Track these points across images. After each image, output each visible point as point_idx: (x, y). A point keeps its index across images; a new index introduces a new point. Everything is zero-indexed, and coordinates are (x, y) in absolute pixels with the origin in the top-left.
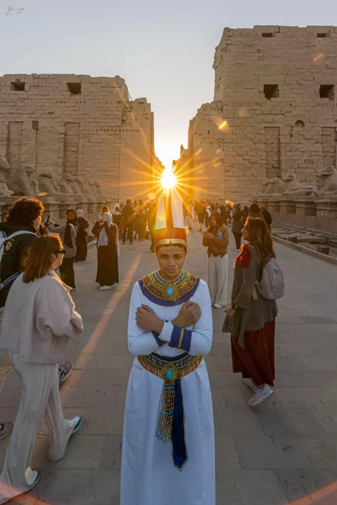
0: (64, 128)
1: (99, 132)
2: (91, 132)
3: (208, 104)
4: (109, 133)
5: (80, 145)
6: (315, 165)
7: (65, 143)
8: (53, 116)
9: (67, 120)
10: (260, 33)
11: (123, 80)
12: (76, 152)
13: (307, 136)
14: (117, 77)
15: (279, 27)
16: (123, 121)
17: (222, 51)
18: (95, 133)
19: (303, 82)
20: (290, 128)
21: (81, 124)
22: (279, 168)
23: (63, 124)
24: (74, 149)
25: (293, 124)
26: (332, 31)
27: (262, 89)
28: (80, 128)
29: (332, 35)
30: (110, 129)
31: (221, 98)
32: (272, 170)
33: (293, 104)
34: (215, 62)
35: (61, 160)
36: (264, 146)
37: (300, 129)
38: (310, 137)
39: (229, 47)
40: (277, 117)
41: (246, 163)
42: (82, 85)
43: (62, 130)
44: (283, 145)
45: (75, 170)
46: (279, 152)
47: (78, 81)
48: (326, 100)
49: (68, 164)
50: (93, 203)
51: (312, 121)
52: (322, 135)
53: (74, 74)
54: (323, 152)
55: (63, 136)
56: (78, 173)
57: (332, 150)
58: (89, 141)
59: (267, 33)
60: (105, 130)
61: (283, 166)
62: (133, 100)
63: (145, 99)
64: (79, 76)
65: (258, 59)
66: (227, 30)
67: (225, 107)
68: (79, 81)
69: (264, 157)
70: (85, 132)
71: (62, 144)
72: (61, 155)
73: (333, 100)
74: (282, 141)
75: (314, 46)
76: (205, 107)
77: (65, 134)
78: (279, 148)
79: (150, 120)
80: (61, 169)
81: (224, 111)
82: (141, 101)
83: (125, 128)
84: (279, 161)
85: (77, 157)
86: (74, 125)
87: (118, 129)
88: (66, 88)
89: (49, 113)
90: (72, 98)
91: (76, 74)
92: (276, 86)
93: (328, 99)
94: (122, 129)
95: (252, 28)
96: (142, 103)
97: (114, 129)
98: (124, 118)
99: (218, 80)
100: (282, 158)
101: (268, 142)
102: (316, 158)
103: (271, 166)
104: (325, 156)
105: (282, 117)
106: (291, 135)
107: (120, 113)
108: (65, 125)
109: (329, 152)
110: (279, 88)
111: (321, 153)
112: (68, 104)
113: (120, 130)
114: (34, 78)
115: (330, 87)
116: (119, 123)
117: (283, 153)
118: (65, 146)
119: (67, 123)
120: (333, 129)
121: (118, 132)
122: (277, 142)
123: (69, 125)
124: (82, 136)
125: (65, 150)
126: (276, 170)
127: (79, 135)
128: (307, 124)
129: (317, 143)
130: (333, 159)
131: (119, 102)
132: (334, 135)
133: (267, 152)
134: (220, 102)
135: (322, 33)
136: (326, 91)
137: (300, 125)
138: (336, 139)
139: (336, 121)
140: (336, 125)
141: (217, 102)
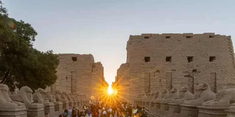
0: (71, 74)
1: (84, 75)
2: (81, 75)
3: (124, 64)
4: (87, 75)
5: (77, 79)
6: (163, 87)
8: (67, 69)
9: (72, 71)
10: (144, 37)
11: (92, 55)
12: (76, 82)
13: (160, 76)
14: (90, 54)
15: (151, 34)
16: (92, 71)
17: (129, 43)
18: (82, 75)
19: (159, 56)
20: (154, 73)
21: (77, 72)
22: (150, 88)
23: (71, 72)
24: (75, 81)
25: (155, 71)
27: (144, 58)
29: (172, 37)
30: (88, 74)
31: (129, 62)
32: (147, 89)
33: (156, 64)
34: (127, 47)
35: (70, 85)
36: (144, 80)
37: (158, 73)
38: (162, 76)
39: (132, 43)
40: (149, 69)
41: (137, 86)
42: (77, 58)
43: (70, 74)
44: (151, 80)
45: (75, 88)
46: (150, 82)
47: (76, 56)
48: (168, 62)
49: (73, 86)
50: (79, 102)
51: (163, 70)
52: (166, 76)
53: (74, 54)
54: (166, 82)
55: (71, 76)
56: (76, 90)
57: (170, 81)
58: (80, 78)
59: (146, 37)
61: (151, 87)
62: (96, 62)
63: (100, 62)
64: (76, 54)
65: (142, 47)
66: (131, 36)
69: (144, 84)
70: (78, 75)
71: (70, 79)
72: (70, 83)
73: (171, 62)
74: (151, 78)
75: (165, 42)
77: (72, 76)
78: (150, 80)
79: (102, 71)
80: (71, 88)
81: (130, 67)
82: (99, 63)
83: (93, 74)
84: (150, 85)
85: (76, 84)
86: (75, 72)
87: (90, 74)
88: (71, 59)
89: (66, 68)
90: (74, 62)
91: (75, 54)
92: (149, 57)
93: (169, 62)
94: (92, 74)
95: (141, 35)
96: (99, 64)
97: (89, 74)
98: (93, 70)
99: (128, 54)
100: (151, 84)
101: (146, 78)
102: (163, 84)
103: (146, 87)
105: (151, 69)
106: (154, 76)
107: (91, 68)
109: (169, 82)
110: (151, 58)
112: (72, 65)
115: (170, 58)
116: (91, 72)
117: (151, 82)
118: (72, 80)
119: (72, 72)
120: (170, 74)
122: (149, 78)
123: (72, 73)
125: (72, 82)
127: (76, 76)
128: (160, 71)
129: (164, 78)
130: (170, 85)
131: (90, 64)
132: (171, 76)
133: (145, 82)
134: (128, 63)
135: (168, 36)
136: (168, 59)
137: (158, 72)
138: (172, 77)
139: (173, 70)
140: (172, 72)
141: (127, 63)
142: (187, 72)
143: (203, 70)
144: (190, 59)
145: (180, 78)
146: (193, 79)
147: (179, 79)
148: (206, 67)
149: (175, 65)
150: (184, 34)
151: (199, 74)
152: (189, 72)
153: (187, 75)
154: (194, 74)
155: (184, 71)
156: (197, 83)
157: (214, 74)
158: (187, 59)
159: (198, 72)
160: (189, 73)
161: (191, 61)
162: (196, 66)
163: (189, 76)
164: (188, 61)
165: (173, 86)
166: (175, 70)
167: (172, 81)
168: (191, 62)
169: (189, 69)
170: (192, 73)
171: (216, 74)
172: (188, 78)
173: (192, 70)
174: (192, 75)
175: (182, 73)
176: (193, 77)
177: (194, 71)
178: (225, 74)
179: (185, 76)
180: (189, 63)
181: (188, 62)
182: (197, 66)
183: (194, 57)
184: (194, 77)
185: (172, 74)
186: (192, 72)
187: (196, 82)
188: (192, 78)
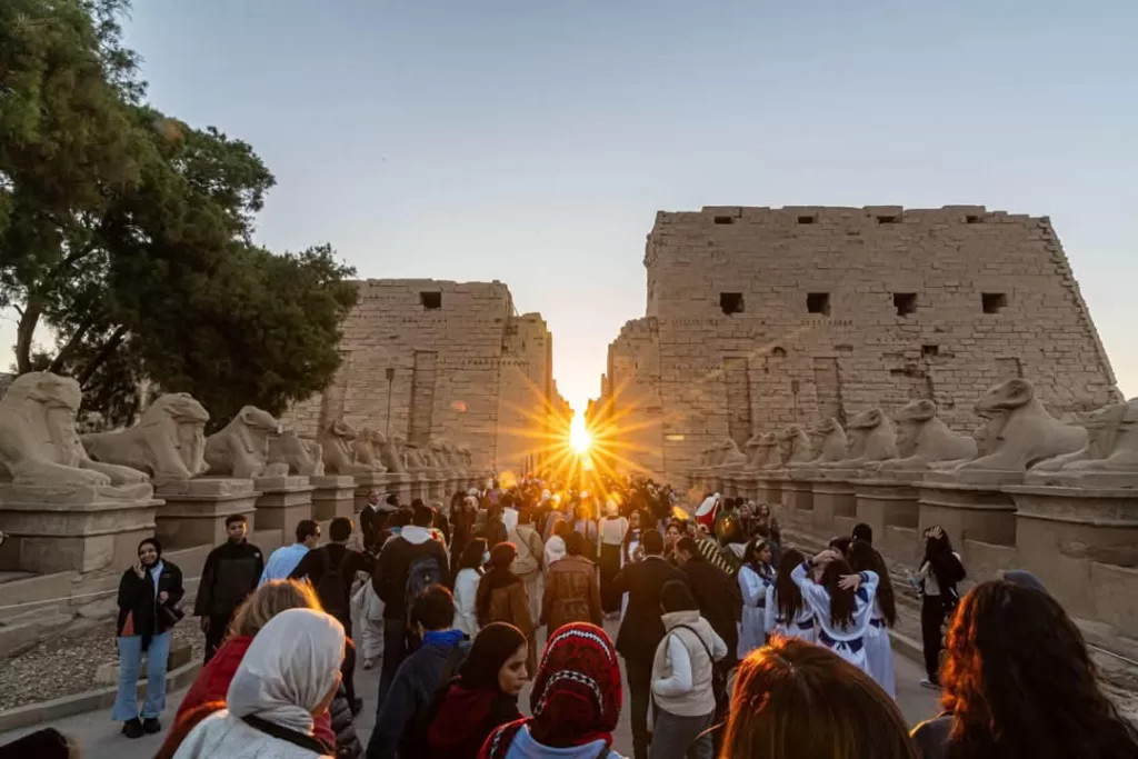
0: (412, 360)
1: (467, 366)
2: (453, 366)
3: (635, 321)
4: (481, 367)
5: (437, 385)
6: (806, 418)
7: (413, 382)
8: (396, 341)
9: (417, 348)
10: (712, 219)
11: (505, 286)
12: (430, 396)
14: (496, 283)
15: (741, 209)
16: (504, 348)
17: (656, 242)
18: (459, 366)
19: (781, 289)
20: (764, 360)
21: (439, 355)
22: (749, 421)
23: (412, 353)
24: (427, 392)
25: (769, 352)
26: (821, 215)
27: (718, 299)
28: (438, 360)
29: (821, 220)
30: (483, 360)
31: (652, 315)
32: (739, 425)
33: (767, 322)
34: (646, 257)
35: (407, 410)
36: (723, 388)
37: (780, 360)
39: (666, 239)
40: (742, 341)
41: (696, 413)
42: (443, 297)
43: (410, 362)
44: (753, 386)
45: (425, 424)
46: (749, 396)
47: (436, 290)
48: (818, 316)
49: (417, 415)
51: (798, 348)
52: (815, 370)
53: (430, 280)
54: (819, 395)
55: (411, 372)
56: (433, 429)
57: (833, 393)
58: (451, 380)
59: (723, 218)
60: (475, 363)
61: (755, 418)
62: (521, 315)
63: (538, 315)
64: (439, 282)
65: (708, 255)
66: (661, 215)
67: (661, 328)
68: (438, 290)
69: (724, 405)
70: (443, 366)
71: (409, 385)
72: (407, 401)
73: (828, 315)
74: (752, 379)
75: (795, 236)
76: (631, 325)
77: (414, 369)
78: (748, 388)
79: (545, 347)
81: (661, 334)
82: (531, 318)
83: (507, 360)
84: (750, 409)
85: (431, 404)
86: (429, 355)
87: (495, 360)
88: (418, 300)
89: (393, 338)
90: (427, 314)
91: (435, 279)
92: (739, 295)
93: (820, 315)
94: (502, 360)
95: (700, 211)
96: (533, 321)
97: (490, 360)
98: (507, 344)
99: (651, 283)
100: (753, 405)
101: (729, 380)
102: (806, 405)
103: (735, 420)
104: (822, 403)
105: (751, 342)
106: (766, 370)
107: (500, 337)
108: (415, 355)
109: (828, 395)
110: (744, 297)
111: (815, 398)
112: (421, 324)
113: (499, 363)
114: (371, 285)
115: (825, 296)
116: (498, 352)
117: (754, 399)
118: (414, 387)
119: (417, 352)
120: (832, 361)
121: (495, 366)
122: (743, 379)
123: (420, 356)
124: (439, 372)
125: (413, 395)
126: (747, 425)
127: (435, 370)
128: (790, 353)
129: (808, 381)
130: (836, 408)
131: (498, 321)
132: (834, 369)
133: (728, 396)
134: (654, 318)
135: (807, 217)
136: (817, 303)
137: (780, 353)
138: (838, 376)
139: (838, 348)
140: (837, 354)
141: (648, 319)
142: (902, 355)
143: (963, 348)
144: (904, 303)
145: (874, 379)
146: (930, 384)
147: (871, 383)
148: (976, 335)
149: (849, 328)
150: (865, 208)
151: (952, 364)
152: (907, 354)
153: (902, 367)
154: (929, 361)
155: (888, 351)
156: (950, 401)
157: (1014, 362)
158: (891, 303)
159: (945, 355)
160: (910, 359)
161: (910, 311)
162: (932, 329)
163: (908, 373)
164: (896, 309)
165: (848, 412)
166: (850, 348)
167: (843, 392)
168: (909, 315)
169: (904, 342)
170: (921, 361)
171: (1022, 362)
172: (905, 379)
173: (919, 348)
174: (921, 367)
175: (881, 359)
176: (928, 377)
177: (929, 349)
178: (1058, 363)
179: (893, 372)
180: (901, 320)
181: (900, 314)
182: (938, 331)
183: (920, 297)
184: (931, 374)
185: (839, 361)
186: (919, 354)
187: (943, 397)
188: (924, 381)
